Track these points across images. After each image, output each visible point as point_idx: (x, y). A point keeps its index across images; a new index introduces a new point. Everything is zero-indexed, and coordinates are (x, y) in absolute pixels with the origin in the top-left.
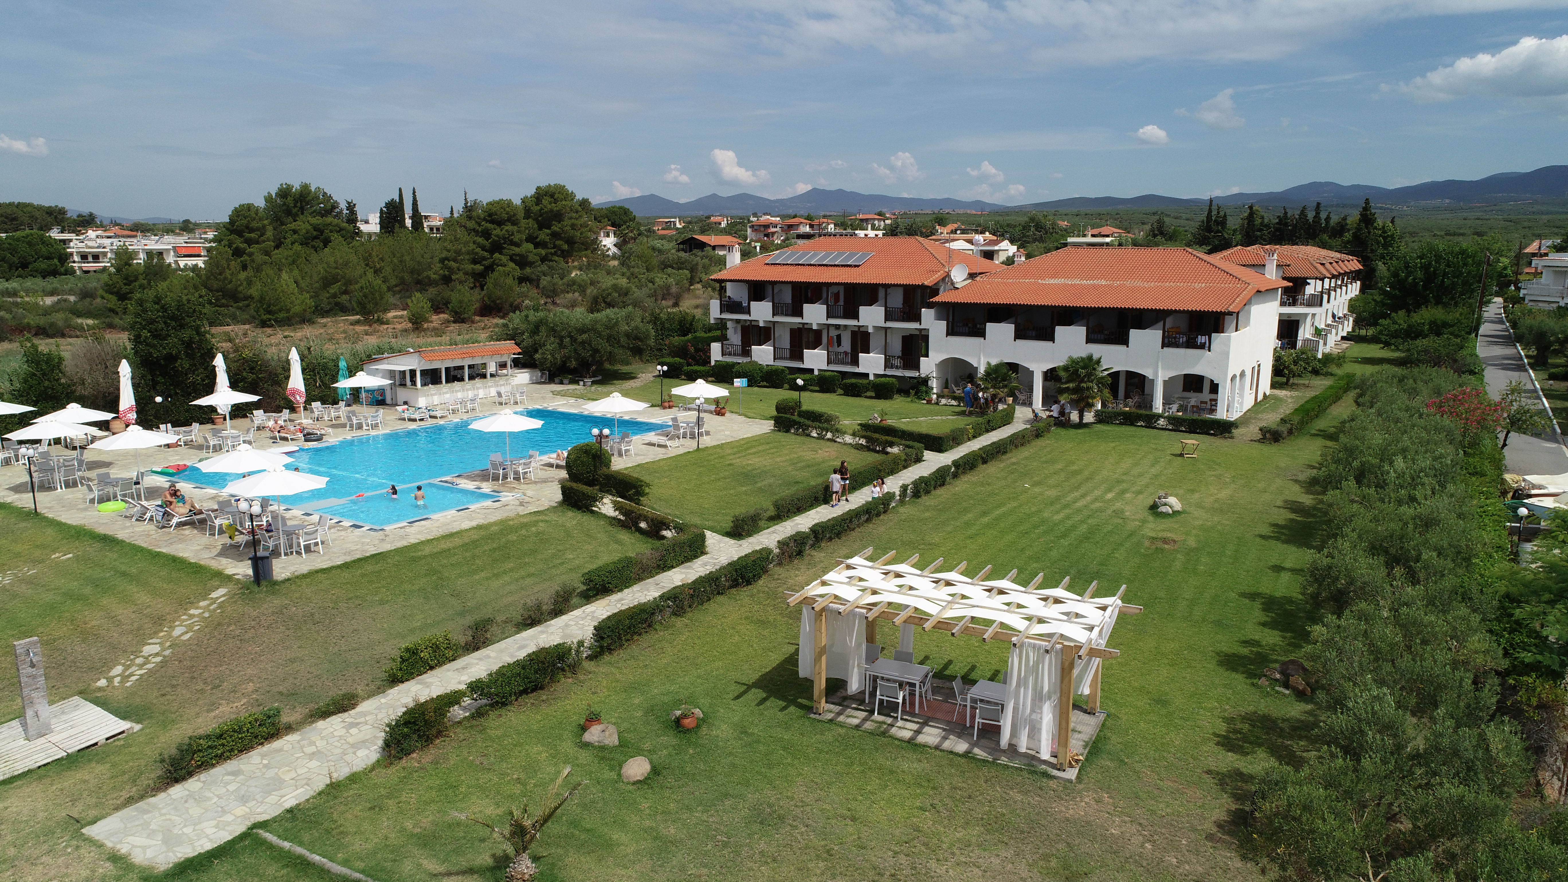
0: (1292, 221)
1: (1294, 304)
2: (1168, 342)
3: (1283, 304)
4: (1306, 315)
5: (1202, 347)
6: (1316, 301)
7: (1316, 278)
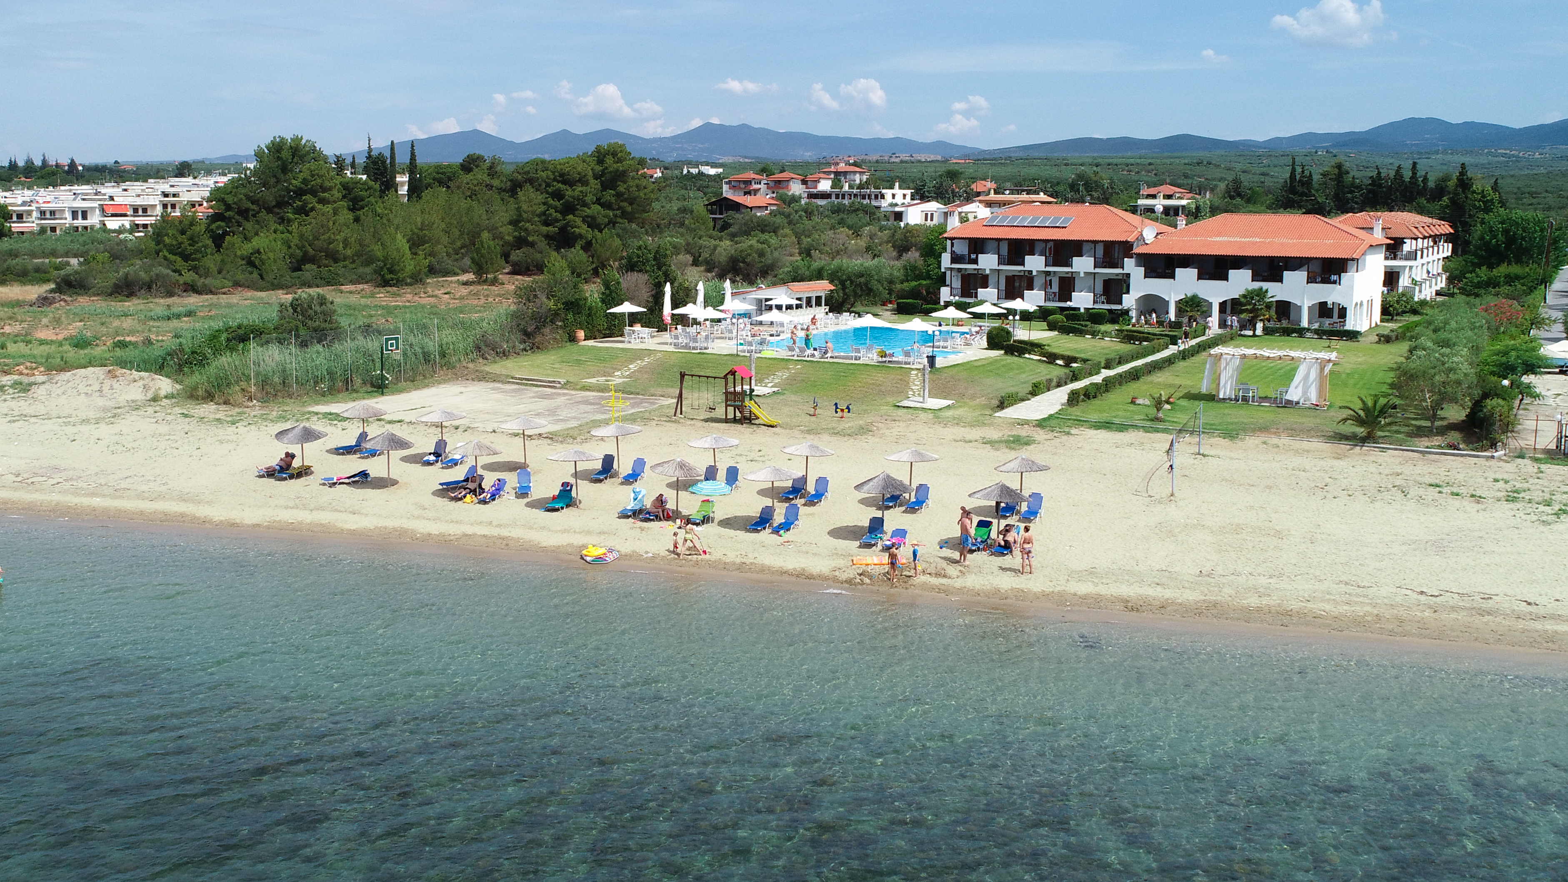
0: (1387, 181)
1: (1395, 258)
2: (1311, 280)
3: (1386, 258)
4: (1405, 267)
5: (1335, 282)
6: (1412, 256)
7: (1412, 238)
